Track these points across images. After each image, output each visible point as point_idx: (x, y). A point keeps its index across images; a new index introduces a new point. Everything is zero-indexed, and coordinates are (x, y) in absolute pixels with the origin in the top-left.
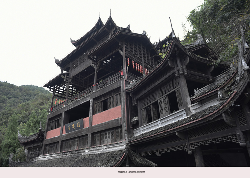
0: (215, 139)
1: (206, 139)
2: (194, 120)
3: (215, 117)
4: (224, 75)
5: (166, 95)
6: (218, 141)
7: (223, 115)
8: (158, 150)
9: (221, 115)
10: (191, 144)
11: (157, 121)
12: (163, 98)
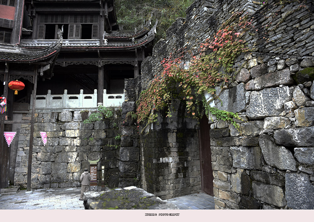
0: (121, 62)
1: (115, 61)
2: (118, 46)
3: (131, 49)
4: (118, 33)
5: (81, 23)
6: (123, 63)
7: (136, 49)
8: (64, 62)
9: (135, 49)
10: (102, 62)
11: (65, 40)
12: (77, 25)
